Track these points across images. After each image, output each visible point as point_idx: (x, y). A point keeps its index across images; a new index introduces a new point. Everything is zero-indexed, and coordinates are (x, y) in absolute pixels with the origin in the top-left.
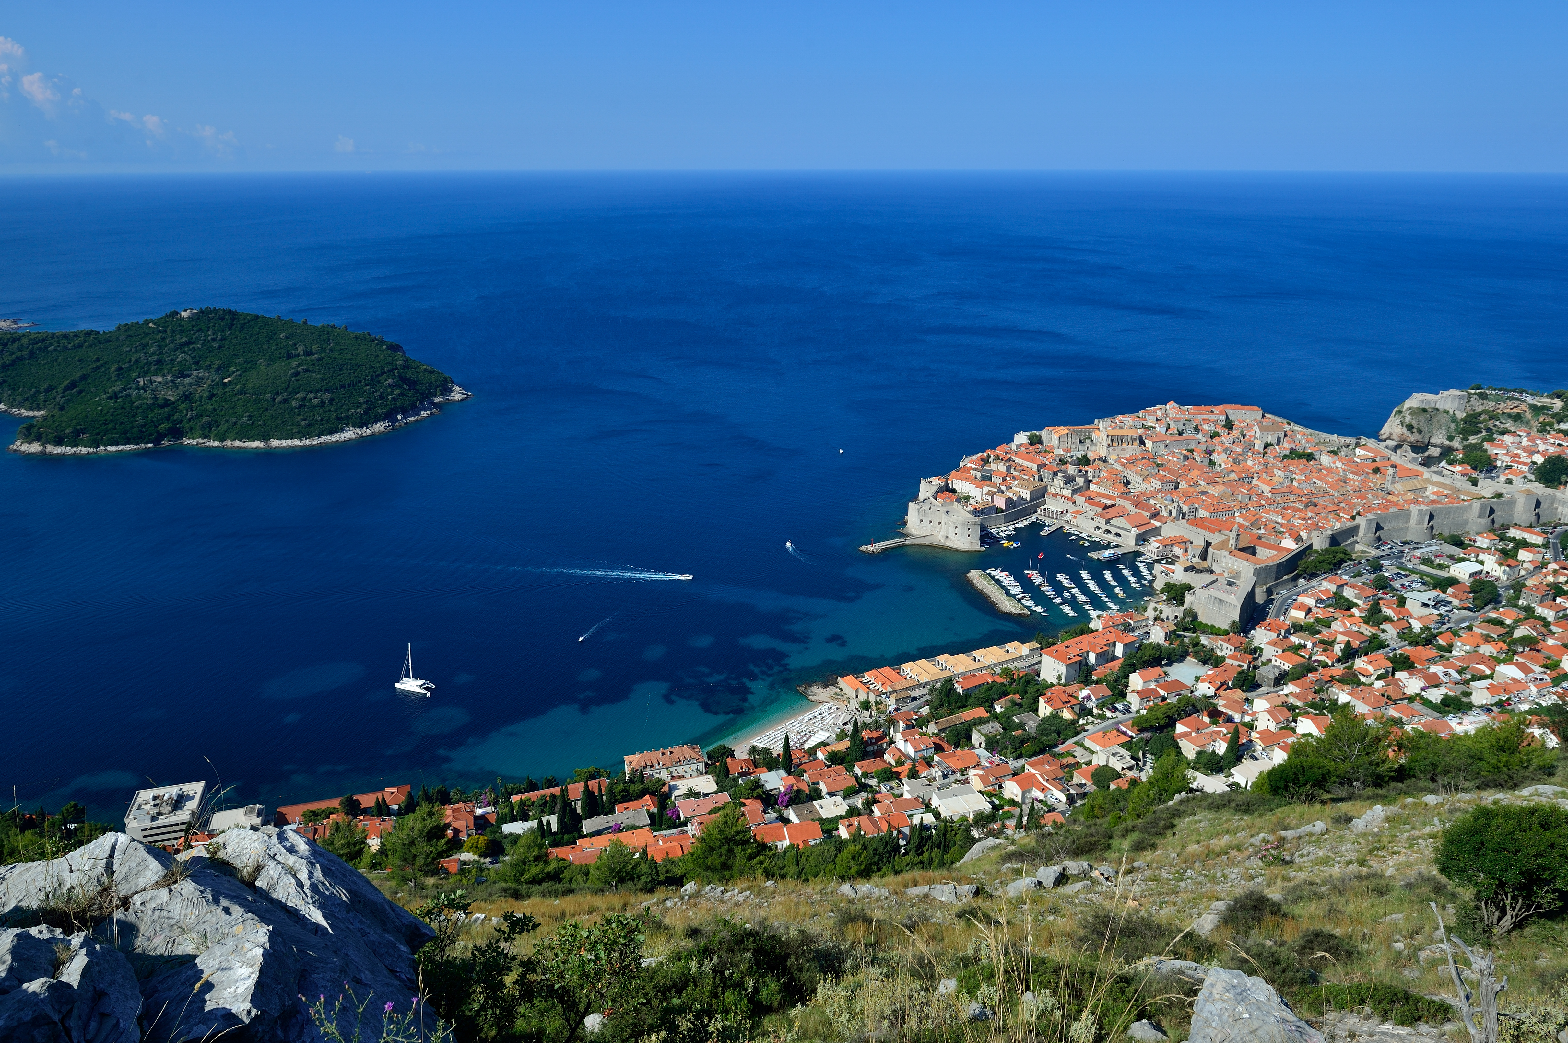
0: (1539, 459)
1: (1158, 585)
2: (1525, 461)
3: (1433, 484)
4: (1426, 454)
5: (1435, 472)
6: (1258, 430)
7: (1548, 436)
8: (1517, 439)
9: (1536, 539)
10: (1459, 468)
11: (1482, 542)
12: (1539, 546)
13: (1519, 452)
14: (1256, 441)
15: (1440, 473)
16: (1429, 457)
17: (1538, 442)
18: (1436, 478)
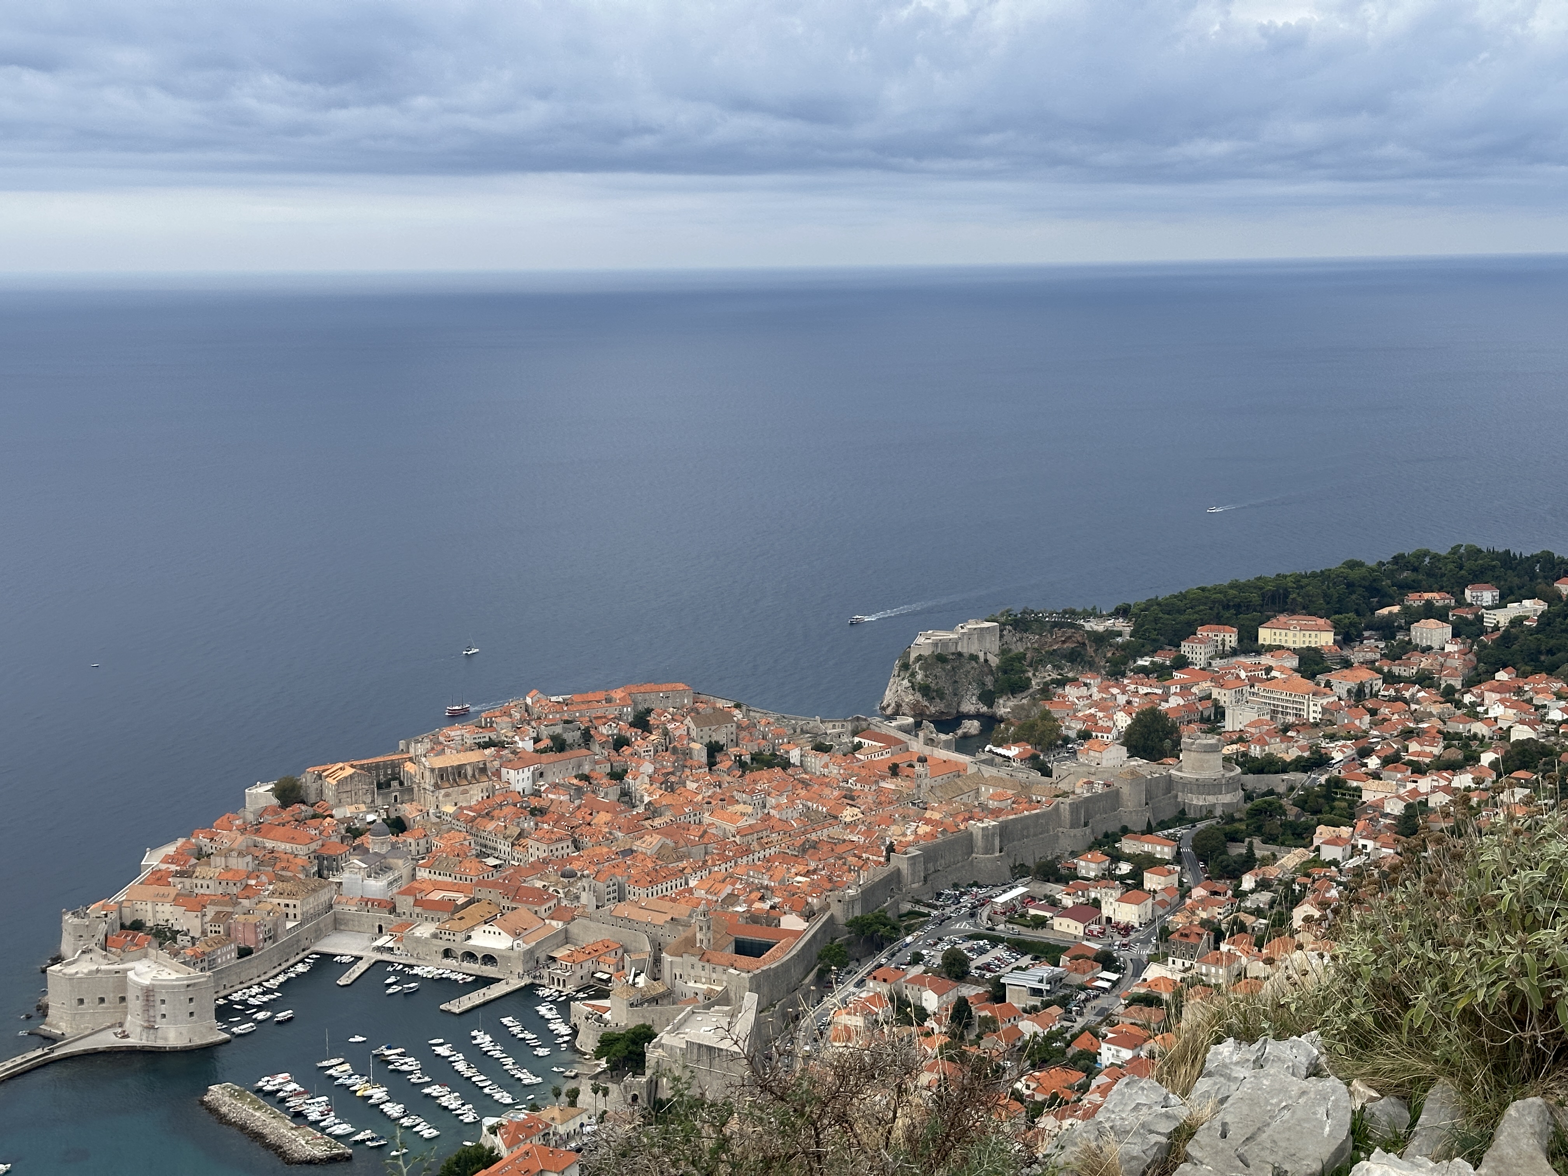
0: (1123, 721)
1: (588, 1042)
2: (1105, 725)
3: (986, 782)
4: (960, 732)
5: (983, 762)
6: (692, 726)
7: (1126, 681)
8: (1084, 691)
9: (1164, 851)
10: (1013, 751)
11: (1088, 870)
12: (1168, 863)
13: (1093, 711)
14: (693, 745)
15: (990, 763)
16: (965, 736)
17: (1115, 691)
18: (988, 771)
